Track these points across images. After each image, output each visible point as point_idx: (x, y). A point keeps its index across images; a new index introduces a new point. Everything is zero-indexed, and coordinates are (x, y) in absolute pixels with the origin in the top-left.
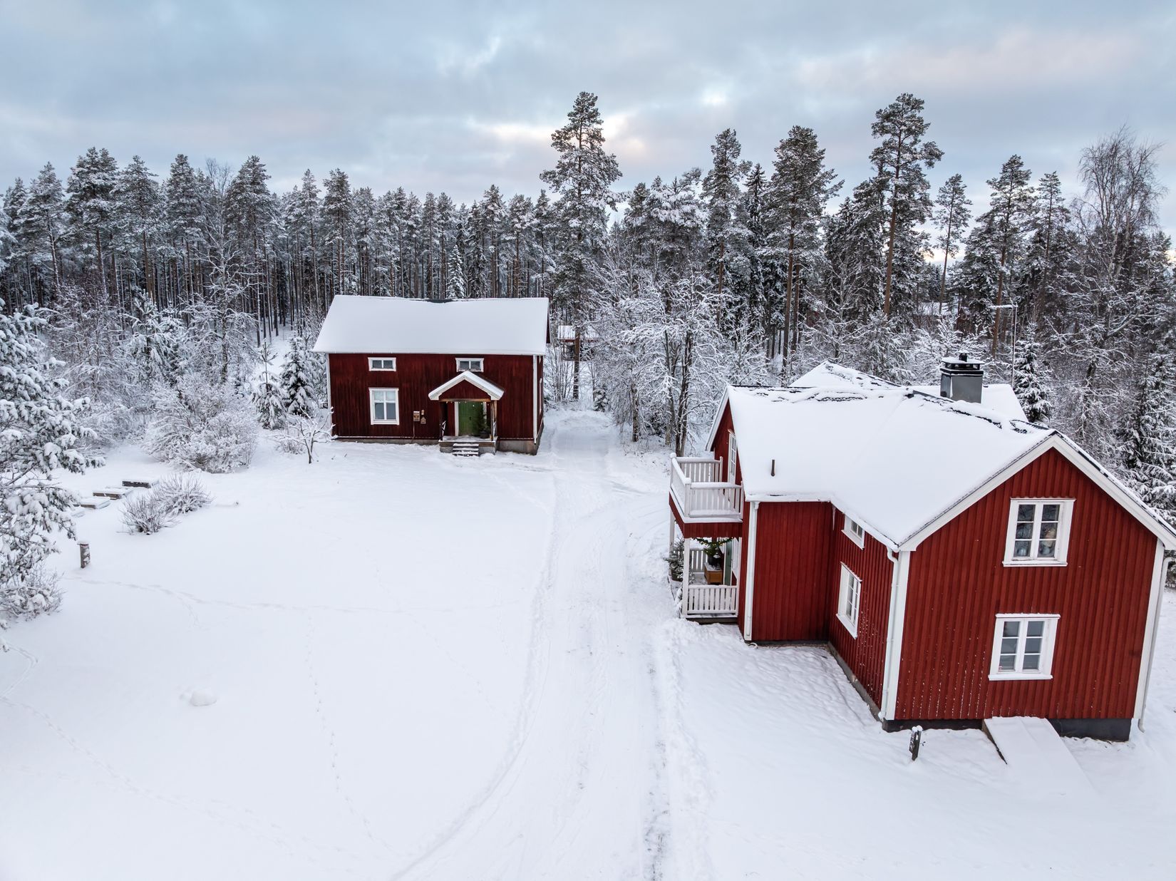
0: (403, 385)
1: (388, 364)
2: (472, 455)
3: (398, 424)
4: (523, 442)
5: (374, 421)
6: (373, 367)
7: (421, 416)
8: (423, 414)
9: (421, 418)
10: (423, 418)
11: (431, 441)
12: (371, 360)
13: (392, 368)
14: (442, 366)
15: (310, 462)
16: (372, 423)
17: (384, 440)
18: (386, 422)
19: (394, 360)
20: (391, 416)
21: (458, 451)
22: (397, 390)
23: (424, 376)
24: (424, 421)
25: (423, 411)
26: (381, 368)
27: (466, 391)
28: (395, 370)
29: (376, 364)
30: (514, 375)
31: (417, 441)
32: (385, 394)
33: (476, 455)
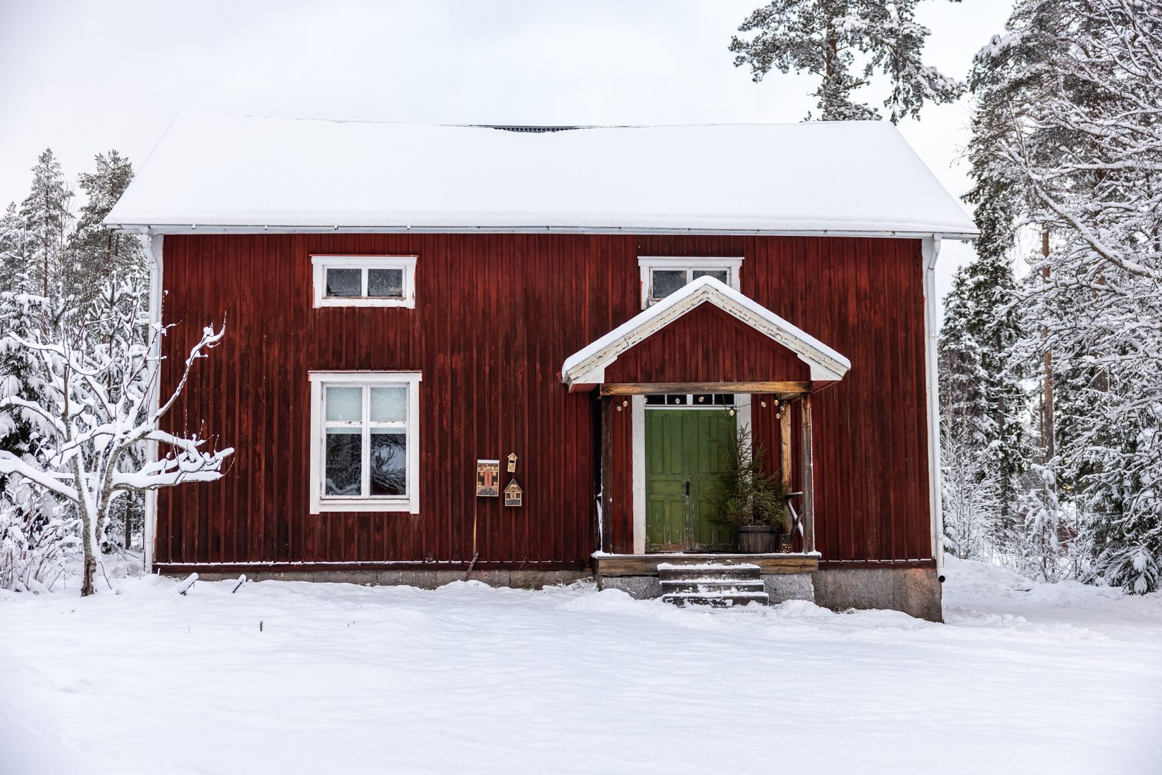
0: (440, 358)
1: (385, 281)
2: (744, 601)
3: (414, 508)
4: (891, 574)
5: (320, 501)
6: (329, 292)
7: (505, 478)
8: (511, 468)
9: (504, 486)
10: (513, 485)
11: (540, 575)
12: (322, 265)
13: (399, 296)
14: (587, 287)
15: (87, 590)
16: (315, 509)
17: (359, 576)
18: (364, 502)
19: (407, 265)
20: (386, 485)
21: (682, 587)
22: (414, 379)
23: (520, 324)
24: (514, 494)
25: (512, 457)
26: (359, 296)
27: (706, 355)
28: (409, 302)
29: (341, 281)
30: (852, 320)
31: (484, 574)
32: (366, 395)
33: (762, 601)
